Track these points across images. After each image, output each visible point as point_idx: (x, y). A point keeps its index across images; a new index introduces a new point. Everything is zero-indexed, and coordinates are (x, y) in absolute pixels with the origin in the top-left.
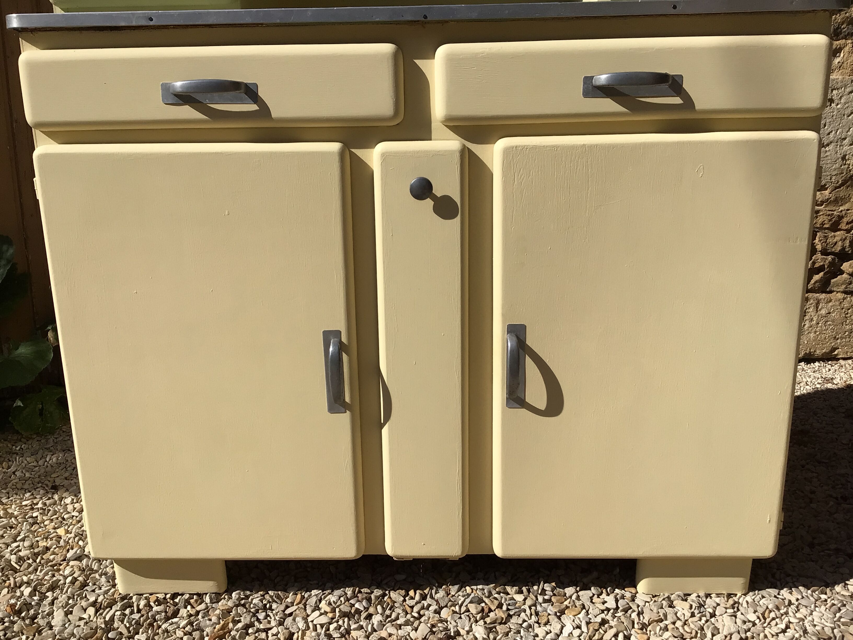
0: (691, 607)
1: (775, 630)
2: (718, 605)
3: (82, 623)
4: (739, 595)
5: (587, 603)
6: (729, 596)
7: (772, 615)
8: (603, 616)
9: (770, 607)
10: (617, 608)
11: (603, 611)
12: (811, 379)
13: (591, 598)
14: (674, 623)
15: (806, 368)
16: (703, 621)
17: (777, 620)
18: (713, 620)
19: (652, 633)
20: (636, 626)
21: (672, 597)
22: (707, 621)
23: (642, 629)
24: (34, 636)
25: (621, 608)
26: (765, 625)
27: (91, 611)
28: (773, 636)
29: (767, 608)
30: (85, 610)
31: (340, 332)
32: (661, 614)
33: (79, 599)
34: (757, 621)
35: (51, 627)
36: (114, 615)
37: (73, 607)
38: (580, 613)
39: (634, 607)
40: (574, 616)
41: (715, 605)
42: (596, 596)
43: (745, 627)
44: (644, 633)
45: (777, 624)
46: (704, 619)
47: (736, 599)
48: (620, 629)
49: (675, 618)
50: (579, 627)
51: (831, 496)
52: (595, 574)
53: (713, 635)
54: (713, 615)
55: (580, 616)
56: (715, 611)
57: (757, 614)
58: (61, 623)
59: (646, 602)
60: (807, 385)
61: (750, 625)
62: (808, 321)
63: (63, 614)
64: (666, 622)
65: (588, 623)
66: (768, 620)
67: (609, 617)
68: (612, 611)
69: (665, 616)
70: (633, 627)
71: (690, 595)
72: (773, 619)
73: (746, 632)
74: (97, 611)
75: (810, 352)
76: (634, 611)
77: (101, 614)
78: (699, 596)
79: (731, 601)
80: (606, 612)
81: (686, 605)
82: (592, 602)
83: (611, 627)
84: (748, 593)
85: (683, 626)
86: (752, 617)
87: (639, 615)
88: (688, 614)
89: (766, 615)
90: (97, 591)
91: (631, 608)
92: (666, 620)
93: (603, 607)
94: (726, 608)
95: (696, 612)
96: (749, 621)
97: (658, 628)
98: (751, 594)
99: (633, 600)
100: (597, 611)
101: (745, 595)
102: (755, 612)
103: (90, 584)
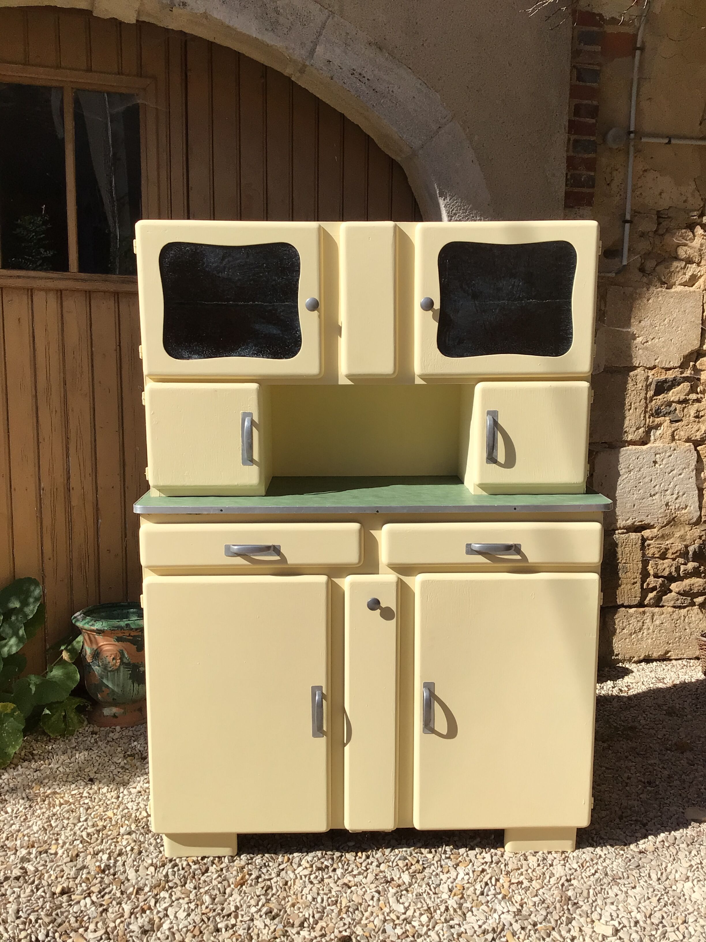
0: (538, 860)
1: (588, 874)
2: (555, 858)
3: (149, 877)
4: (569, 852)
5: (473, 859)
6: (563, 852)
7: (588, 864)
8: (483, 867)
9: (587, 859)
10: (492, 862)
11: (483, 864)
12: (647, 679)
13: (476, 855)
14: (527, 871)
15: (645, 668)
16: (545, 869)
17: (591, 868)
18: (551, 868)
19: (513, 877)
20: (503, 873)
21: (527, 854)
22: (547, 869)
23: (507, 875)
24: (121, 886)
25: (494, 862)
26: (583, 871)
27: (152, 869)
28: (587, 877)
29: (586, 860)
30: (147, 869)
31: (322, 687)
32: (519, 865)
33: (140, 861)
34: (578, 869)
35: (128, 880)
36: (167, 872)
37: (139, 866)
38: (468, 865)
39: (503, 861)
40: (465, 867)
41: (553, 859)
42: (479, 854)
43: (570, 872)
44: (507, 877)
45: (590, 870)
46: (546, 868)
47: (567, 855)
48: (493, 875)
49: (528, 867)
50: (468, 874)
51: (641, 781)
52: (478, 839)
53: (550, 877)
54: (551, 865)
55: (469, 867)
56: (552, 863)
57: (578, 864)
58: (135, 878)
59: (510, 857)
60: (643, 684)
61: (573, 871)
62: (646, 630)
63: (134, 871)
64: (521, 870)
65: (473, 872)
66: (584, 868)
67: (486, 867)
68: (488, 864)
69: (522, 866)
70: (502, 873)
71: (538, 852)
72: (588, 867)
73: (571, 875)
74: (156, 869)
75: (649, 655)
76: (502, 863)
77: (159, 871)
78: (544, 853)
79: (563, 856)
80: (485, 864)
81: (535, 859)
82: (476, 858)
83: (488, 874)
84: (575, 850)
85: (532, 873)
86: (575, 866)
87: (505, 865)
88: (536, 865)
89: (584, 865)
90: (150, 856)
91: (500, 861)
92: (522, 868)
93: (483, 861)
94: (560, 861)
95: (541, 863)
96: (573, 869)
97: (517, 874)
98: (577, 851)
99: (502, 856)
100: (479, 864)
101: (573, 852)
102: (577, 863)
103: (143, 851)
